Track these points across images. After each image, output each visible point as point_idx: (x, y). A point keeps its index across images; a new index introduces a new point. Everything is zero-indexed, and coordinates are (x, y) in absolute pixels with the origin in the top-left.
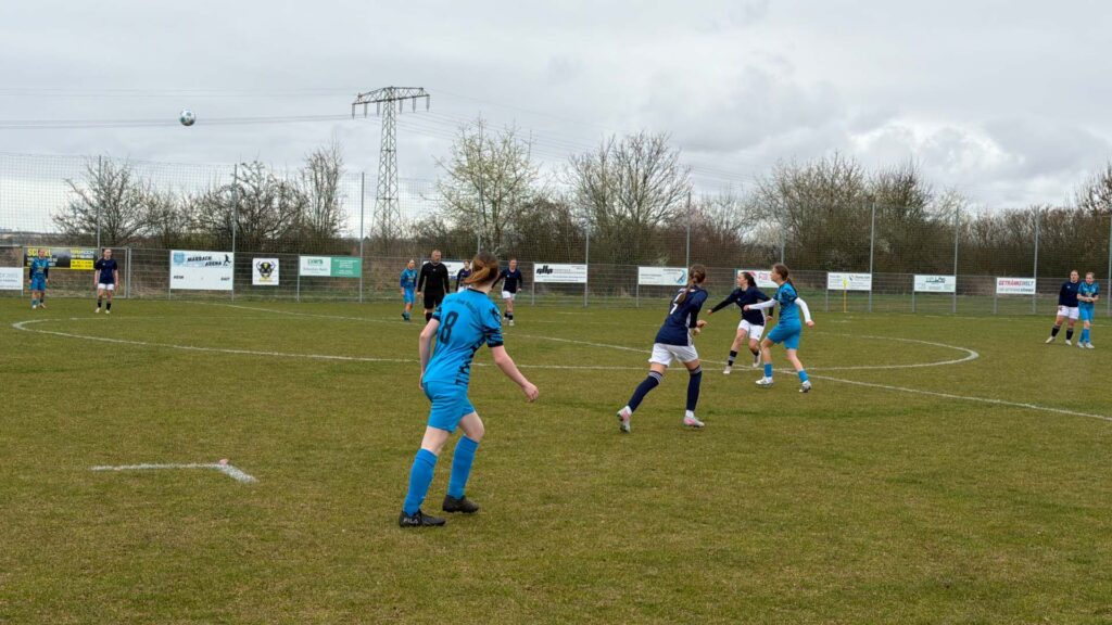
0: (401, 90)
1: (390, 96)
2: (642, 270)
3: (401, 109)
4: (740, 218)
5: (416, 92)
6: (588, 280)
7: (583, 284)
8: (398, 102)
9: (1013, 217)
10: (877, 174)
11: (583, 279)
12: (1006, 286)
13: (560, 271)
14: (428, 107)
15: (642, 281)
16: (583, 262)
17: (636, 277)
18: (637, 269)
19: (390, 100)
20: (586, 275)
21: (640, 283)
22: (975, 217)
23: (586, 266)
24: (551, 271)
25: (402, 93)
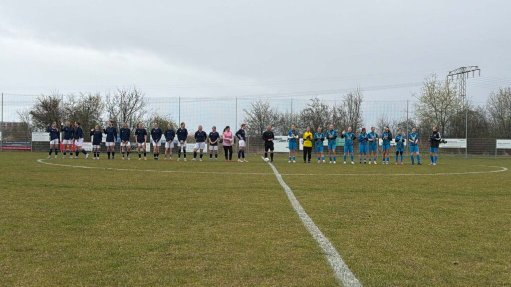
0: (467, 68)
1: (463, 71)
2: (498, 141)
3: (468, 77)
5: (474, 68)
6: (467, 147)
7: (465, 148)
8: (466, 73)
11: (465, 146)
13: (452, 142)
14: (479, 74)
15: (498, 146)
16: (465, 138)
17: (495, 145)
18: (495, 140)
19: (463, 73)
20: (466, 144)
21: (497, 148)
23: (466, 140)
24: (446, 142)
25: (468, 69)
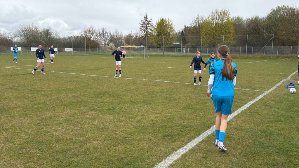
4: (13, 37)
9: (69, 37)
10: (42, 28)
12: (67, 50)
22: (62, 37)
